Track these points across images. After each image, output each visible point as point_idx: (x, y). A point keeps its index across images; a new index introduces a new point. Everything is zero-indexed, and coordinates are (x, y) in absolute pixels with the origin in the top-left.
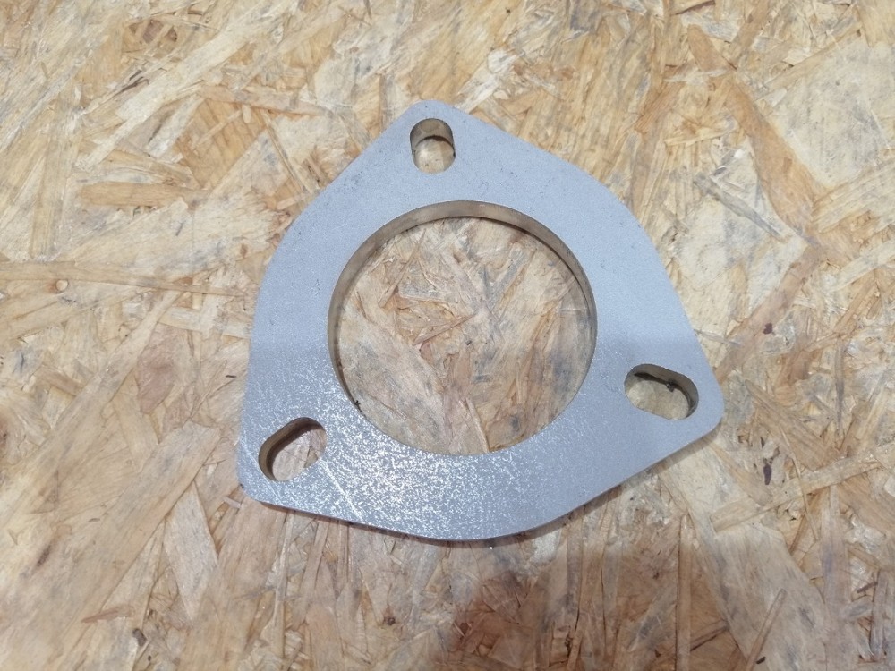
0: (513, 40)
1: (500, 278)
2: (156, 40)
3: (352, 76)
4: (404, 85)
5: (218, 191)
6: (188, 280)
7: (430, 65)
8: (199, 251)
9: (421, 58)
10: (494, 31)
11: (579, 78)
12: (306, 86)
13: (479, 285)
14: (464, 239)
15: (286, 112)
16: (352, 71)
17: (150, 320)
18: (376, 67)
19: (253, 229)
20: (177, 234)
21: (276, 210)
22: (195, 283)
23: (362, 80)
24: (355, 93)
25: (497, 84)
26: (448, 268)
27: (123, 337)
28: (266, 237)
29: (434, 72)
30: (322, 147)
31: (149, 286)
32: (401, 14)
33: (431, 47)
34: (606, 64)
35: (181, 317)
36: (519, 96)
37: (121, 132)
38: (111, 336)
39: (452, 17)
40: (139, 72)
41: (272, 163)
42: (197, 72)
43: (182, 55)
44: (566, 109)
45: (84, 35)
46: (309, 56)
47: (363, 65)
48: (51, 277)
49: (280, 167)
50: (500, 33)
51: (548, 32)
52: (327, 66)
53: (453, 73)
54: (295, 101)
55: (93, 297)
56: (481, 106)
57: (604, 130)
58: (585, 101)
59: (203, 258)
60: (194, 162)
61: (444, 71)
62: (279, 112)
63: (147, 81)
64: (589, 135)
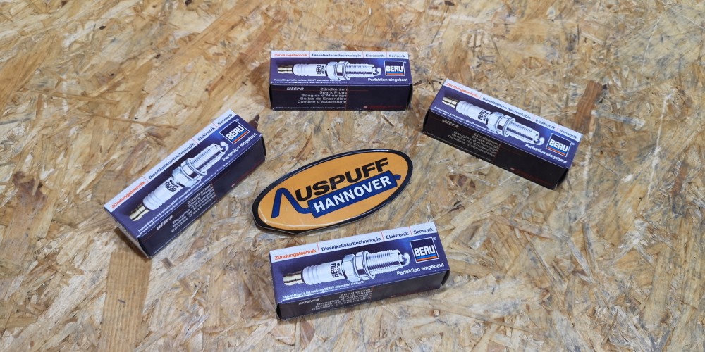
0: (645, 214)
1: (659, 341)
2: (465, 185)
3: (568, 221)
4: (595, 230)
5: (510, 273)
6: (502, 319)
7: (606, 221)
8: (505, 305)
9: (601, 217)
10: (635, 208)
11: (681, 239)
12: (545, 223)
13: (649, 343)
14: (638, 317)
15: (537, 235)
16: (568, 218)
17: (486, 339)
18: (579, 218)
19: (531, 297)
20: (492, 293)
21: (541, 288)
22: (506, 321)
23: (573, 224)
24: (571, 230)
25: (642, 237)
26: (632, 332)
27: (473, 345)
28: (538, 302)
29: (609, 226)
30: (559, 257)
31: (482, 320)
32: (587, 191)
33: (605, 211)
34: (693, 234)
35: (501, 339)
36: (653, 245)
37: (454, 233)
38: (467, 344)
39: (613, 197)
40: (458, 202)
41: (535, 262)
42: (488, 206)
43: (479, 196)
44: (677, 256)
45: (427, 177)
46: (544, 206)
47: (573, 216)
48: (430, 307)
49: (539, 265)
50: (638, 209)
51: (662, 213)
52: (554, 214)
53: (618, 227)
54: (541, 230)
55: (454, 322)
56: (635, 247)
57: (698, 269)
58: (685, 252)
59: (508, 309)
60: (494, 255)
61: (614, 226)
62: (534, 235)
63: (464, 208)
64: (691, 271)
